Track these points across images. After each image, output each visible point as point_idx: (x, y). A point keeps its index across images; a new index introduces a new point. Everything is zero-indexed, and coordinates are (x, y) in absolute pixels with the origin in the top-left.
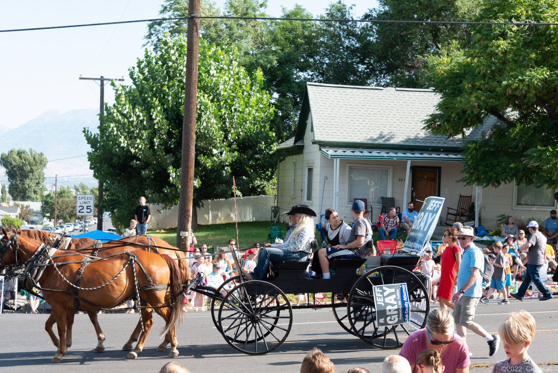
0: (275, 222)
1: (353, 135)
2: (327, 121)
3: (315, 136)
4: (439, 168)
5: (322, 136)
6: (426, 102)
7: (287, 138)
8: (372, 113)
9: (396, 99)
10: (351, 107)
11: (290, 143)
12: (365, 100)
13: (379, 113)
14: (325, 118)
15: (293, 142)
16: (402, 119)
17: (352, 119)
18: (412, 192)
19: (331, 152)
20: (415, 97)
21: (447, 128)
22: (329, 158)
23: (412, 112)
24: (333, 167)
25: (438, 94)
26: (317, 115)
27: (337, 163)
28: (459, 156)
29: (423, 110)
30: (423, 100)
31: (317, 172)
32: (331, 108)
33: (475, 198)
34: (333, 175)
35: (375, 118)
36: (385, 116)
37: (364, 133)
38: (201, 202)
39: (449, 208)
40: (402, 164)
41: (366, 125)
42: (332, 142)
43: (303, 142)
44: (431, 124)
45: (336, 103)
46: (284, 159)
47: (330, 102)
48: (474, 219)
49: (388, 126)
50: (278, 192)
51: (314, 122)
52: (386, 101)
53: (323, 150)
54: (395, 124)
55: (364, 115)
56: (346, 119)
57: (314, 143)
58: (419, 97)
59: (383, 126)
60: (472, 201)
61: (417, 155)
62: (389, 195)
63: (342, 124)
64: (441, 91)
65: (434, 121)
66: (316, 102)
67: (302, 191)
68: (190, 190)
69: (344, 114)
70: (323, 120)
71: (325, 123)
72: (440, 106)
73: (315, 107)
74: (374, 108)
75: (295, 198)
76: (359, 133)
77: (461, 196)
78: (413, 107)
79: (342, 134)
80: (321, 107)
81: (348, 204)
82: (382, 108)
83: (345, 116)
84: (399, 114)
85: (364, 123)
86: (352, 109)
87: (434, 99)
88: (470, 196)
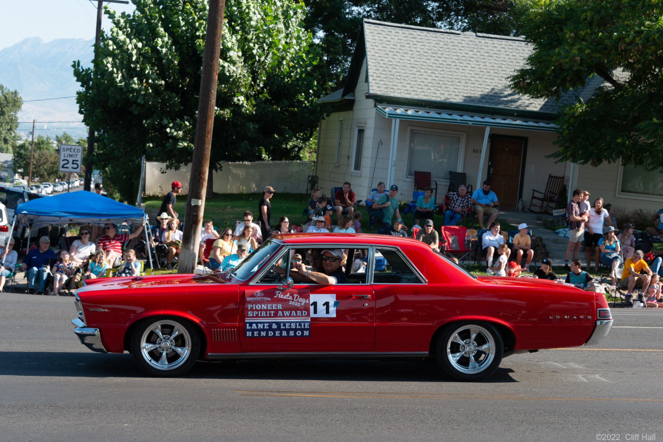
1: (418, 90)
2: (386, 69)
3: (371, 88)
4: (526, 139)
5: (379, 89)
6: (514, 54)
7: (333, 89)
8: (444, 63)
9: (476, 47)
10: (418, 53)
11: (337, 96)
12: (436, 46)
13: (454, 64)
14: (384, 66)
15: (341, 95)
16: (482, 73)
17: (419, 70)
18: (489, 167)
19: (388, 110)
20: (500, 46)
21: (539, 88)
22: (387, 117)
23: (496, 65)
24: (391, 129)
25: (530, 44)
26: (374, 61)
27: (396, 124)
28: (551, 125)
29: (510, 64)
30: (511, 51)
31: (369, 134)
32: (392, 54)
33: (568, 180)
34: (390, 139)
35: (448, 70)
36: (461, 68)
37: (432, 88)
38: (219, 164)
39: (534, 191)
40: (478, 130)
41: (437, 79)
42: (391, 97)
43: (354, 96)
44: (519, 82)
45: (400, 48)
46: (328, 116)
47: (392, 46)
49: (464, 81)
50: (317, 157)
51: (369, 71)
52: (463, 49)
53: (379, 106)
54: (472, 79)
55: (434, 65)
56: (411, 69)
57: (369, 96)
58: (506, 47)
59: (457, 81)
60: (565, 183)
61: (499, 120)
62: (460, 170)
63: (405, 75)
64: (535, 41)
65: (522, 78)
66: (374, 45)
67: (349, 157)
68: (207, 147)
69: (409, 62)
70: (382, 69)
72: (531, 60)
73: (373, 51)
74: (448, 57)
76: (426, 88)
77: (550, 176)
78: (497, 59)
79: (405, 88)
80: (379, 52)
81: (407, 178)
82: (457, 58)
83: (410, 66)
84: (478, 67)
85: (433, 75)
86: (419, 57)
87: (524, 50)
88: (562, 176)
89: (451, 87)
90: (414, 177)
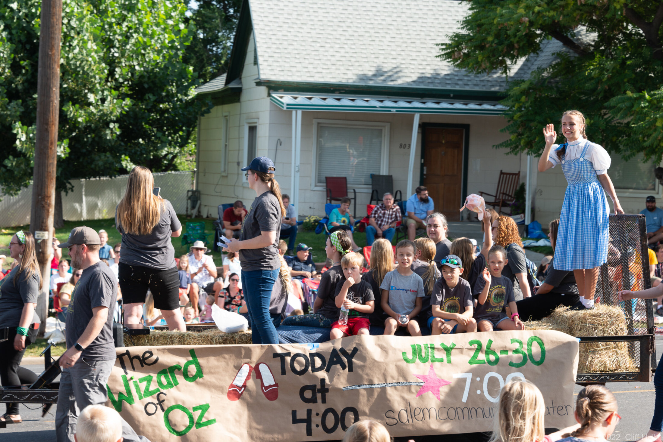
0: (193, 216)
1: (324, 71)
2: (280, 47)
3: (261, 72)
4: (467, 127)
5: (272, 73)
6: (445, 17)
7: (214, 76)
8: (356, 34)
9: (395, 11)
10: (321, 23)
11: (218, 84)
12: (344, 12)
13: (368, 34)
14: (277, 42)
15: (224, 82)
16: (405, 45)
17: (323, 44)
18: (422, 165)
19: (287, 99)
20: (426, 8)
21: (479, 59)
22: (285, 109)
23: (422, 33)
24: (291, 124)
25: (464, 3)
26: (264, 36)
27: (297, 117)
28: (499, 107)
29: (441, 30)
30: (441, 13)
31: (263, 132)
32: (287, 25)
33: (525, 177)
34: (291, 137)
35: (361, 43)
36: (377, 39)
37: (342, 68)
38: (70, 183)
39: (482, 193)
40: (405, 119)
41: (346, 55)
42: (288, 82)
43: (241, 83)
44: (453, 52)
45: (296, 17)
46: (208, 111)
47: (286, 16)
48: (524, 212)
49: (382, 57)
50: (198, 167)
51: (259, 50)
52: (378, 14)
53: (273, 95)
54: (393, 53)
55: (343, 38)
56: (313, 44)
57: (259, 83)
58: (434, 9)
59: (373, 56)
60: (521, 182)
61: (430, 105)
62: (384, 172)
63: (305, 52)
65: (457, 47)
66: (262, 15)
67: (238, 164)
68: (50, 161)
69: (309, 35)
70: (275, 46)
71: (278, 51)
72: (467, 23)
73: (261, 23)
74: (359, 25)
75: (227, 176)
76: (334, 67)
77: (502, 173)
78: (424, 25)
79: (306, 70)
80: (270, 24)
81: (316, 186)
82: (371, 26)
83: (311, 40)
84: (400, 36)
85: (342, 51)
86: (322, 28)
87: (458, 11)
88: (517, 172)
89: (367, 64)
90: (325, 184)
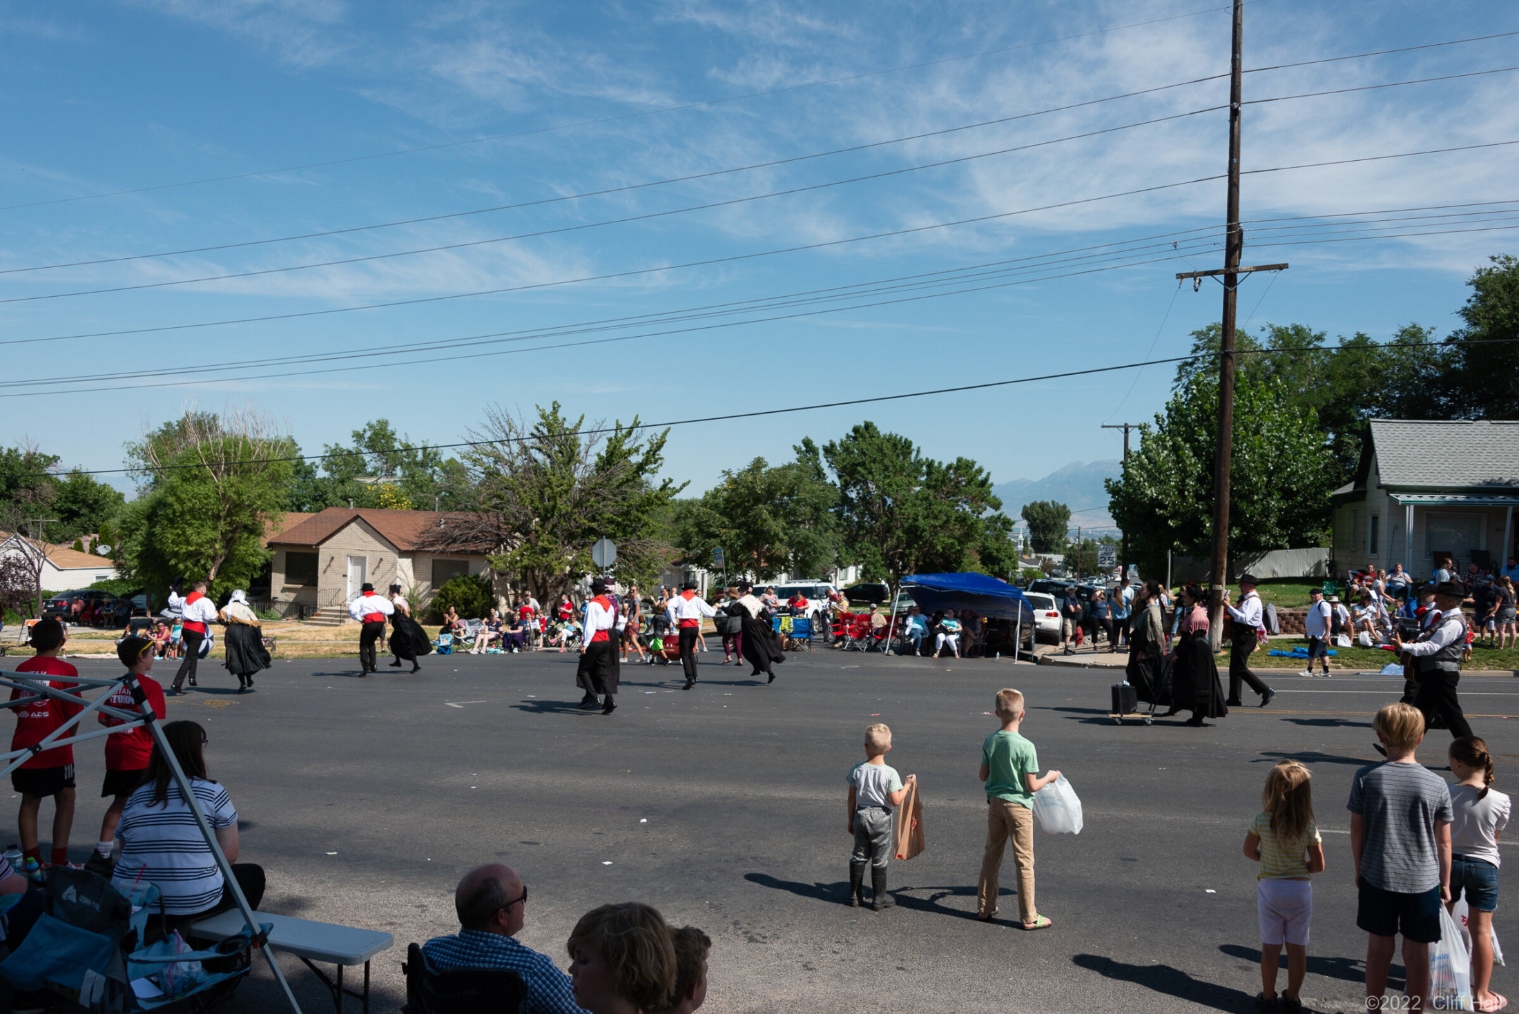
1: (1431, 478)
2: (1396, 462)
3: (1381, 479)
5: (1390, 480)
7: (1346, 483)
8: (1457, 451)
9: (1491, 434)
10: (1429, 445)
11: (1349, 488)
12: (1448, 436)
13: (1468, 451)
15: (1354, 487)
16: (1500, 458)
17: (1431, 459)
18: (1516, 545)
19: (1402, 498)
22: (1400, 504)
24: (1405, 515)
26: (1383, 455)
27: (1410, 512)
31: (1383, 521)
32: (1402, 447)
34: (1405, 524)
35: (1462, 457)
36: (1476, 455)
37: (1446, 475)
40: (1500, 511)
41: (1450, 466)
42: (1403, 486)
43: (1365, 487)
45: (1409, 441)
46: (1341, 508)
47: (1401, 440)
49: (1481, 467)
50: (1333, 544)
51: (1379, 464)
52: (1477, 436)
53: (1391, 495)
54: (1490, 464)
55: (1447, 454)
56: (1423, 459)
57: (1380, 487)
59: (1473, 466)
62: (1483, 547)
63: (1416, 465)
66: (1382, 440)
67: (1364, 542)
68: (1225, 541)
69: (1420, 453)
70: (1392, 461)
71: (1394, 465)
73: (1381, 446)
74: (1461, 445)
75: (1355, 551)
76: (1440, 475)
78: (1516, 442)
79: (1417, 477)
82: (1471, 446)
83: (1421, 456)
84: (1495, 452)
85: (1447, 463)
86: (1430, 448)
